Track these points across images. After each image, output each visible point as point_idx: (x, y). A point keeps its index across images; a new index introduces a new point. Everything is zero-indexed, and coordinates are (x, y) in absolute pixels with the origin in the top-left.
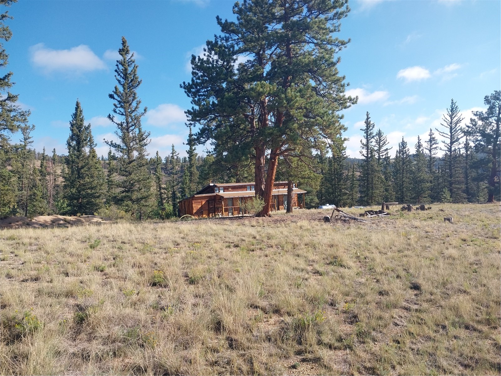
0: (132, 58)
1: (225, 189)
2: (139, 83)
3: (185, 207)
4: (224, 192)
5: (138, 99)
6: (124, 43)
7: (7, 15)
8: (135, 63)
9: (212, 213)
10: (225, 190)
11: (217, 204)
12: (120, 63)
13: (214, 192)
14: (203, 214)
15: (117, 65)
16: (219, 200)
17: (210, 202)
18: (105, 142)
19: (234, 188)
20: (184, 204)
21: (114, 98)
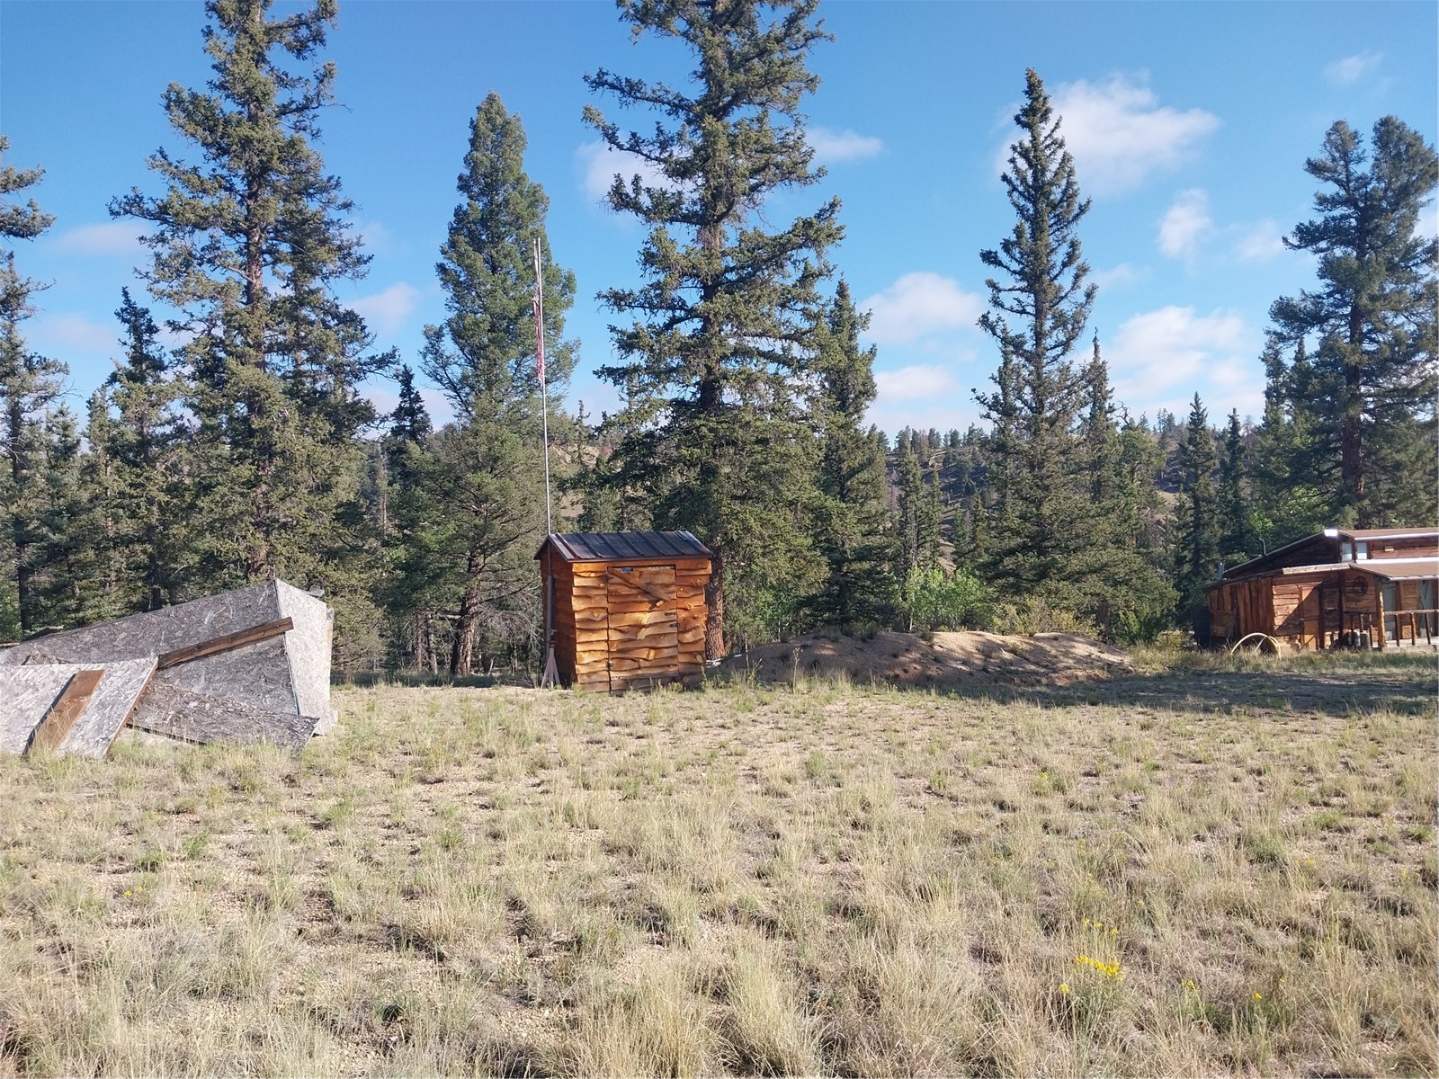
0: (1056, 135)
1: (1374, 548)
2: (1082, 210)
3: (1235, 605)
4: (1369, 557)
5: (1079, 262)
6: (1032, 89)
7: (821, 29)
8: (1065, 148)
9: (1332, 629)
10: (1374, 554)
11: (1349, 600)
12: (1020, 154)
13: (1337, 559)
14: (1302, 633)
15: (1013, 161)
16: (1355, 584)
17: (1327, 591)
18: (978, 398)
19: (1403, 546)
20: (1233, 594)
21: (1000, 264)
